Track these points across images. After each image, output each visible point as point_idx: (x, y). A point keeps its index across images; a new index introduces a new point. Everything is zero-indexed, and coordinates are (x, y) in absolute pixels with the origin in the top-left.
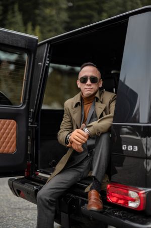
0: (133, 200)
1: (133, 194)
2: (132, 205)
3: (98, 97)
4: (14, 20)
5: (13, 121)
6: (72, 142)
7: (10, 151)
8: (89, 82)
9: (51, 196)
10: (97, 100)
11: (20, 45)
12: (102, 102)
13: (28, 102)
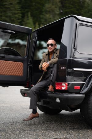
0: (64, 87)
1: (64, 84)
2: (63, 88)
3: (55, 52)
4: (28, 21)
5: (21, 63)
6: (43, 67)
7: (20, 75)
8: (50, 46)
9: (36, 90)
10: (55, 53)
11: (24, 32)
12: (56, 54)
13: (28, 55)
